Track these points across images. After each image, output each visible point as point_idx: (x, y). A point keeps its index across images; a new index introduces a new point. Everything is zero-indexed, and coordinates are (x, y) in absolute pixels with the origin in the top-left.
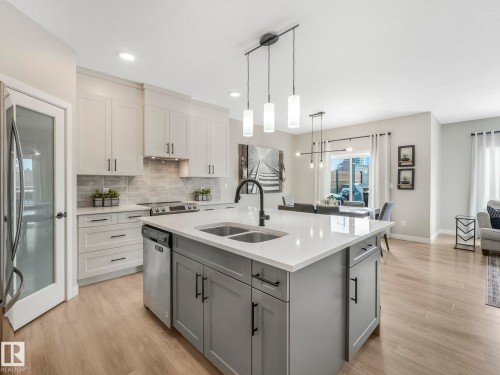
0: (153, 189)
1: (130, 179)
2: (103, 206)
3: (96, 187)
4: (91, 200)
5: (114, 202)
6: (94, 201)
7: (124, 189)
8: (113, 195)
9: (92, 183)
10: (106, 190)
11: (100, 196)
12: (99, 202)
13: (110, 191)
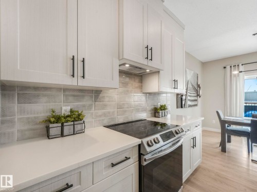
0: (120, 107)
1: (96, 93)
2: (62, 135)
3: (52, 106)
4: (43, 126)
5: (78, 127)
6: (48, 128)
7: (90, 107)
8: (76, 117)
9: (44, 99)
10: (65, 110)
11: (58, 119)
12: (55, 129)
13: (71, 111)
